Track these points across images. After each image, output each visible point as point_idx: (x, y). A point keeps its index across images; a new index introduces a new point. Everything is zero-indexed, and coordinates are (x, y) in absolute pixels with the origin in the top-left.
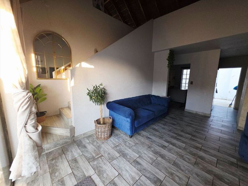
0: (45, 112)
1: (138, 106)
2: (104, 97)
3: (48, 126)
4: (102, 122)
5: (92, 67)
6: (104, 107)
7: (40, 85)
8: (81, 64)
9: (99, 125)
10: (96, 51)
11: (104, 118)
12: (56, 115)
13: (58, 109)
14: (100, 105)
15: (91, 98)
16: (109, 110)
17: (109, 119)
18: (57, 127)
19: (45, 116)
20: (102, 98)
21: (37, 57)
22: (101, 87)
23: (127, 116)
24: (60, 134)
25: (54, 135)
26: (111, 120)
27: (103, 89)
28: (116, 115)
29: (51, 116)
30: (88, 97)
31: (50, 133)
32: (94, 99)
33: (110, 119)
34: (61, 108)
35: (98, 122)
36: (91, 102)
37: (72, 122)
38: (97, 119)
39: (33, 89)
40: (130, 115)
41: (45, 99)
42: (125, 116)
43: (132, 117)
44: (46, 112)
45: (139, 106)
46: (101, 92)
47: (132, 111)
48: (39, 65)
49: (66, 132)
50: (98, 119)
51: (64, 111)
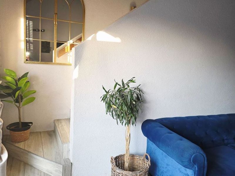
0: (30, 124)
1: (223, 140)
2: (138, 107)
3: (30, 150)
4: (126, 165)
5: (118, 40)
6: (136, 130)
7: (28, 73)
8: (96, 36)
9: (118, 170)
10: (133, 6)
11: (133, 156)
12: (47, 131)
13: (53, 120)
14: (126, 125)
15: (109, 107)
16: (146, 138)
17: (143, 160)
18: (44, 157)
19: (28, 131)
20: (132, 109)
21: (29, 23)
22: (132, 85)
23: (186, 163)
24: (46, 172)
25: (36, 172)
26: (148, 164)
27: (136, 90)
28: (160, 154)
29: (40, 132)
30: (103, 105)
31: (31, 166)
32: (116, 111)
33: (146, 160)
34: (58, 120)
35: (118, 162)
36: (109, 115)
37: (69, 151)
38: (118, 155)
39: (16, 81)
40: (195, 161)
41: (33, 99)
42: (182, 162)
43: (199, 169)
44: (32, 123)
45: (226, 142)
46: (129, 97)
47: (202, 152)
48: (29, 38)
49: (56, 171)
50: (121, 156)
51: (60, 126)
